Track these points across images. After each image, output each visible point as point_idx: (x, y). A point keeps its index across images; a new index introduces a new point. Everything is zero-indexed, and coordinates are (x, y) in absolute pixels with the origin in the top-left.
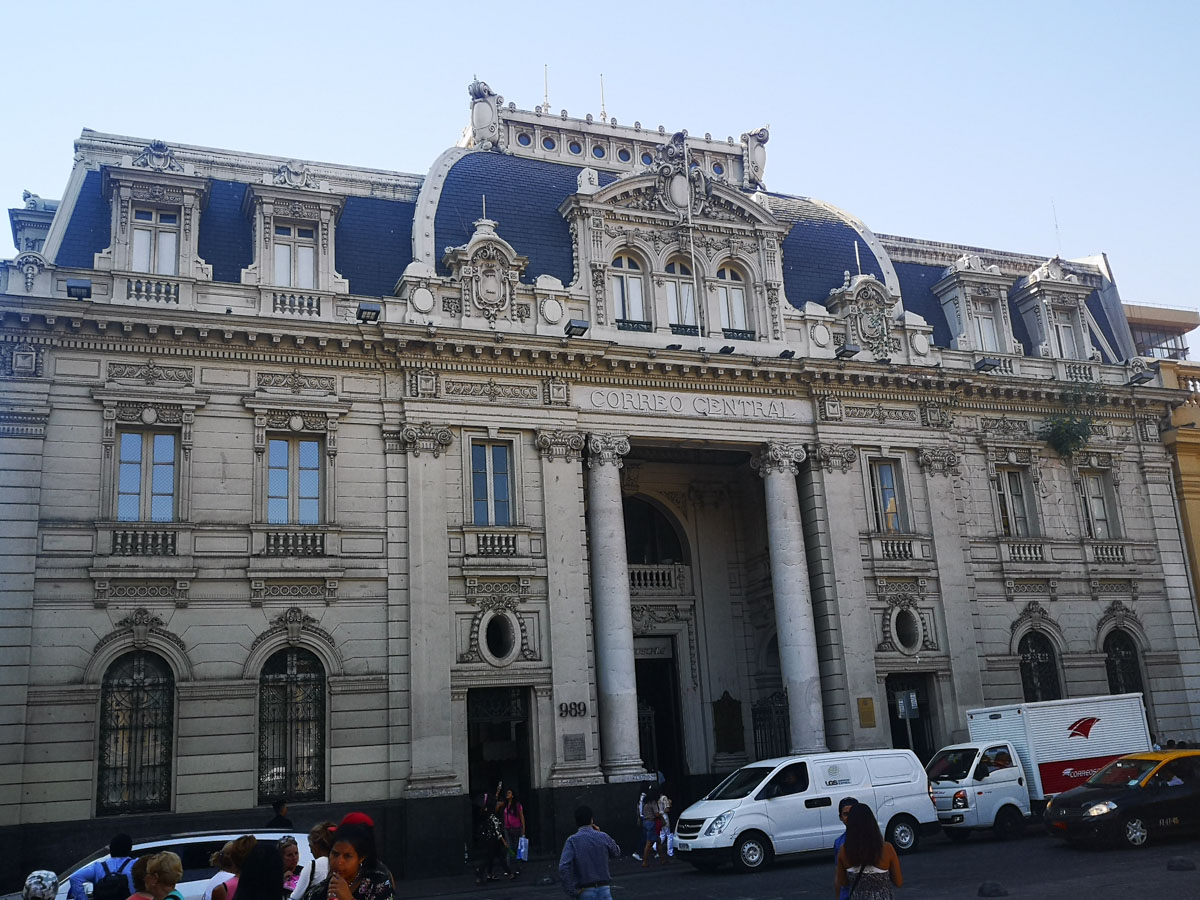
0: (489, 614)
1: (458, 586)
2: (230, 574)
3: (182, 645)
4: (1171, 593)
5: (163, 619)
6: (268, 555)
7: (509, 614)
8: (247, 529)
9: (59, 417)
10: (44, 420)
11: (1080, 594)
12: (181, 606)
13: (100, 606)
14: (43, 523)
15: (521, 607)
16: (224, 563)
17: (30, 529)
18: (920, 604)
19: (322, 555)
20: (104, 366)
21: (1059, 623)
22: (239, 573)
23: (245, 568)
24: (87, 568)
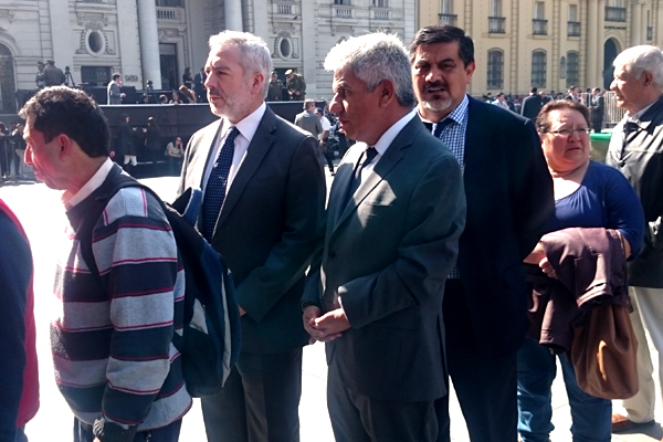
0: (90, 31)
1: (74, 16)
7: (99, 31)
15: (105, 28)
18: (292, 36)
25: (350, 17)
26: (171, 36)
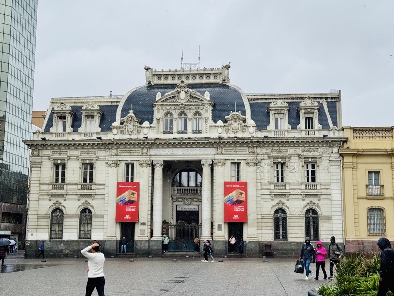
2: (74, 194)
3: (65, 208)
4: (333, 199)
5: (61, 202)
6: (81, 190)
8: (77, 184)
9: (43, 163)
10: (40, 164)
11: (298, 198)
12: (65, 200)
13: (50, 200)
14: (40, 184)
16: (73, 191)
17: (38, 185)
19: (91, 190)
20: (51, 152)
21: (289, 207)
22: (75, 193)
23: (76, 192)
24: (48, 193)
25: (286, 189)
26: (195, 201)
